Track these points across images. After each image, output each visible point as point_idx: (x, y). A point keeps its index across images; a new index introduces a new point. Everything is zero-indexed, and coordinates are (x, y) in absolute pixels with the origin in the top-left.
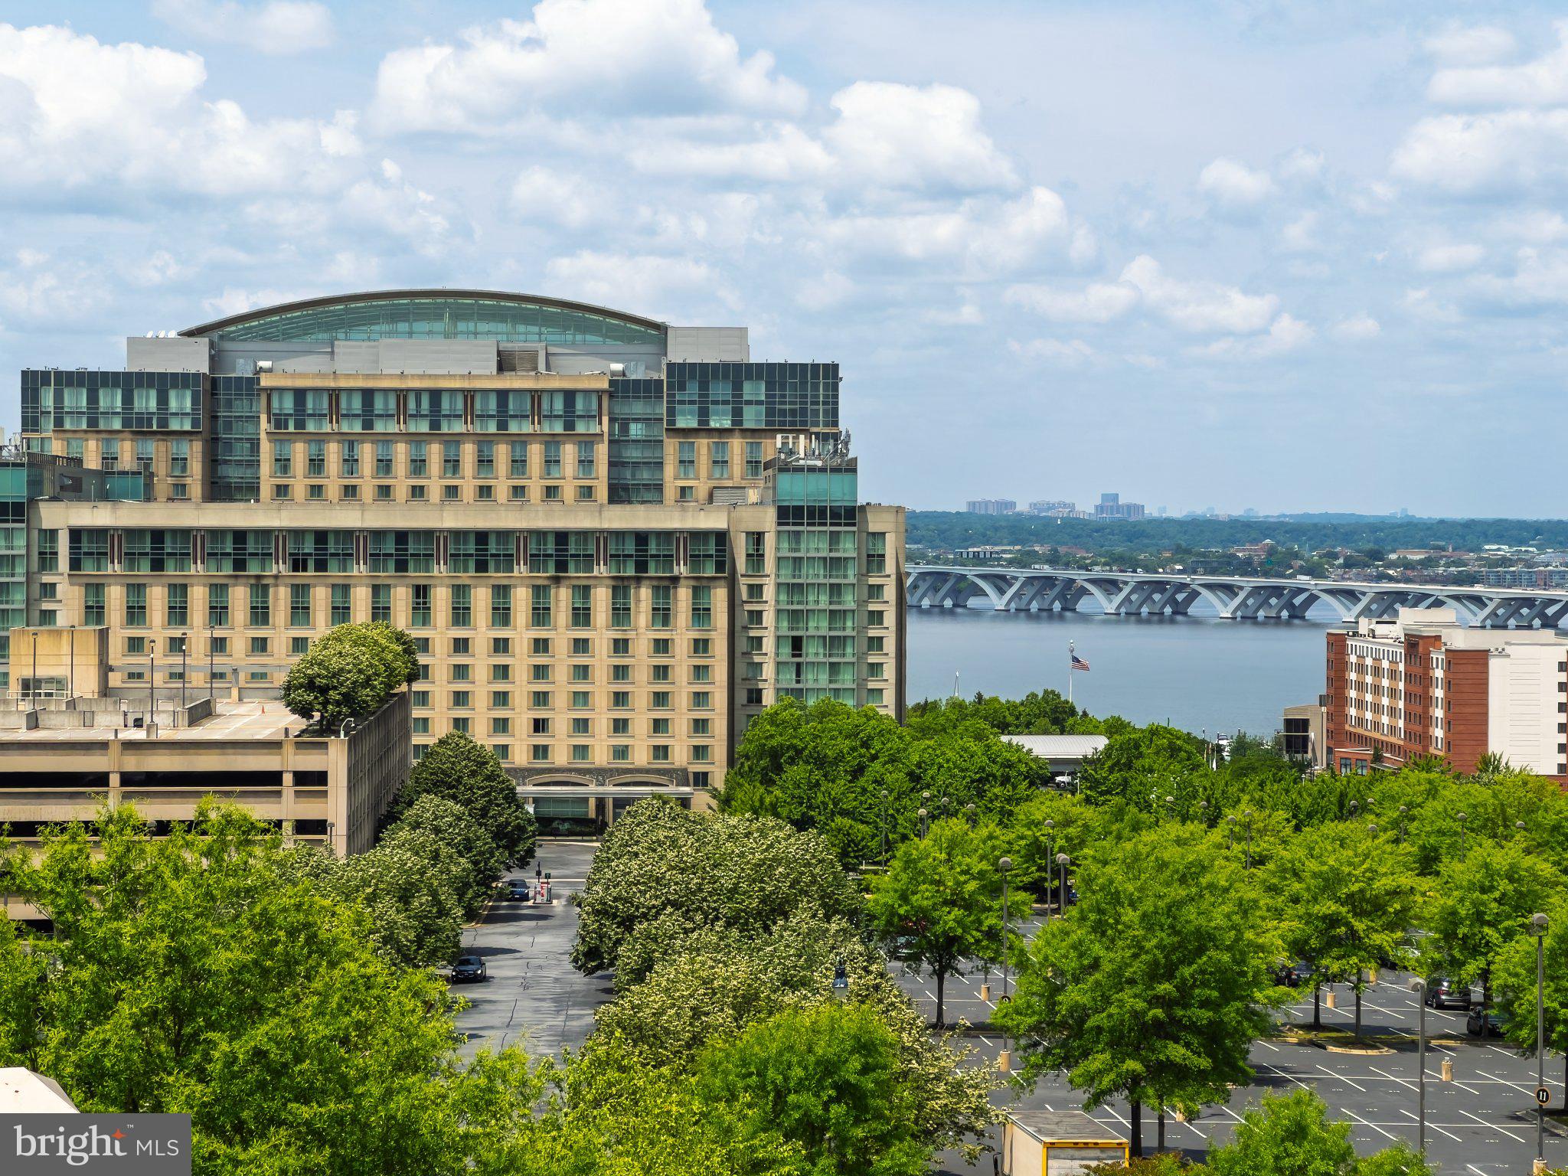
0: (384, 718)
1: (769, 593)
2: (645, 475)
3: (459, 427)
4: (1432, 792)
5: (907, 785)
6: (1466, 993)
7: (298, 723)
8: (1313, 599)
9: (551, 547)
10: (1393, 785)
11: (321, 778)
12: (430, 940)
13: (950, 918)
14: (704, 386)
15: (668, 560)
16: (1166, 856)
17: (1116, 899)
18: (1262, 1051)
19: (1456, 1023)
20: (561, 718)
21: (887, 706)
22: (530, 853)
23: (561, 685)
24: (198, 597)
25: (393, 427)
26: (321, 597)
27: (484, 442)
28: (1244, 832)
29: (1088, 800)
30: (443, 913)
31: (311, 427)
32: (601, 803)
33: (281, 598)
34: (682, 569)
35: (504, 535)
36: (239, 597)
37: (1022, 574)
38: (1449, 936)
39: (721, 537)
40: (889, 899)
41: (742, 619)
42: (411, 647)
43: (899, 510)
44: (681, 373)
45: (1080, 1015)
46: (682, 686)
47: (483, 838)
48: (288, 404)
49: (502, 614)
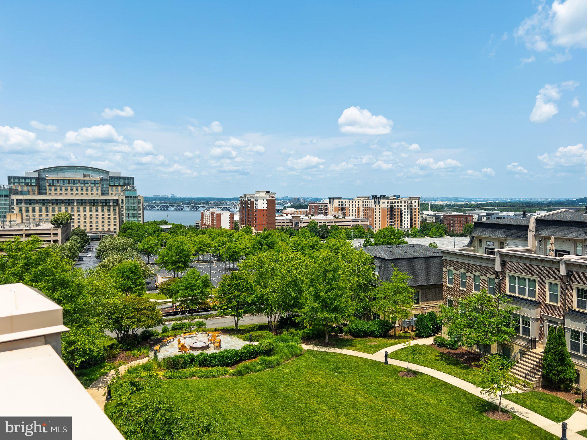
0: (67, 225)
1: (124, 207)
2: (106, 192)
3: (78, 185)
4: (214, 231)
5: (144, 232)
6: (217, 255)
7: (53, 226)
8: (199, 208)
9: (92, 201)
10: (209, 231)
11: (57, 234)
12: (74, 256)
13: (150, 249)
14: (114, 180)
15: (109, 203)
16: (178, 240)
17: (171, 246)
18: (191, 264)
19: (216, 259)
20: (94, 225)
21: (141, 222)
22: (90, 243)
23: (94, 220)
24: (37, 209)
25: (68, 185)
26: (57, 209)
27: (82, 187)
28: (190, 237)
29: (169, 234)
30: (76, 252)
31: (55, 185)
32: (100, 236)
33: (50, 209)
34: (112, 204)
35: (85, 200)
36: (44, 209)
37: (161, 205)
38: (215, 248)
39: (117, 200)
40: (141, 247)
41: (121, 211)
42: (71, 215)
43: (142, 196)
44: (111, 178)
45: (167, 261)
46: (112, 220)
47: (82, 241)
48: (51, 181)
49: (85, 211)
